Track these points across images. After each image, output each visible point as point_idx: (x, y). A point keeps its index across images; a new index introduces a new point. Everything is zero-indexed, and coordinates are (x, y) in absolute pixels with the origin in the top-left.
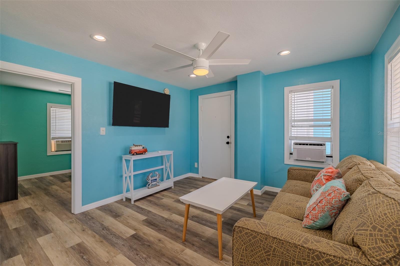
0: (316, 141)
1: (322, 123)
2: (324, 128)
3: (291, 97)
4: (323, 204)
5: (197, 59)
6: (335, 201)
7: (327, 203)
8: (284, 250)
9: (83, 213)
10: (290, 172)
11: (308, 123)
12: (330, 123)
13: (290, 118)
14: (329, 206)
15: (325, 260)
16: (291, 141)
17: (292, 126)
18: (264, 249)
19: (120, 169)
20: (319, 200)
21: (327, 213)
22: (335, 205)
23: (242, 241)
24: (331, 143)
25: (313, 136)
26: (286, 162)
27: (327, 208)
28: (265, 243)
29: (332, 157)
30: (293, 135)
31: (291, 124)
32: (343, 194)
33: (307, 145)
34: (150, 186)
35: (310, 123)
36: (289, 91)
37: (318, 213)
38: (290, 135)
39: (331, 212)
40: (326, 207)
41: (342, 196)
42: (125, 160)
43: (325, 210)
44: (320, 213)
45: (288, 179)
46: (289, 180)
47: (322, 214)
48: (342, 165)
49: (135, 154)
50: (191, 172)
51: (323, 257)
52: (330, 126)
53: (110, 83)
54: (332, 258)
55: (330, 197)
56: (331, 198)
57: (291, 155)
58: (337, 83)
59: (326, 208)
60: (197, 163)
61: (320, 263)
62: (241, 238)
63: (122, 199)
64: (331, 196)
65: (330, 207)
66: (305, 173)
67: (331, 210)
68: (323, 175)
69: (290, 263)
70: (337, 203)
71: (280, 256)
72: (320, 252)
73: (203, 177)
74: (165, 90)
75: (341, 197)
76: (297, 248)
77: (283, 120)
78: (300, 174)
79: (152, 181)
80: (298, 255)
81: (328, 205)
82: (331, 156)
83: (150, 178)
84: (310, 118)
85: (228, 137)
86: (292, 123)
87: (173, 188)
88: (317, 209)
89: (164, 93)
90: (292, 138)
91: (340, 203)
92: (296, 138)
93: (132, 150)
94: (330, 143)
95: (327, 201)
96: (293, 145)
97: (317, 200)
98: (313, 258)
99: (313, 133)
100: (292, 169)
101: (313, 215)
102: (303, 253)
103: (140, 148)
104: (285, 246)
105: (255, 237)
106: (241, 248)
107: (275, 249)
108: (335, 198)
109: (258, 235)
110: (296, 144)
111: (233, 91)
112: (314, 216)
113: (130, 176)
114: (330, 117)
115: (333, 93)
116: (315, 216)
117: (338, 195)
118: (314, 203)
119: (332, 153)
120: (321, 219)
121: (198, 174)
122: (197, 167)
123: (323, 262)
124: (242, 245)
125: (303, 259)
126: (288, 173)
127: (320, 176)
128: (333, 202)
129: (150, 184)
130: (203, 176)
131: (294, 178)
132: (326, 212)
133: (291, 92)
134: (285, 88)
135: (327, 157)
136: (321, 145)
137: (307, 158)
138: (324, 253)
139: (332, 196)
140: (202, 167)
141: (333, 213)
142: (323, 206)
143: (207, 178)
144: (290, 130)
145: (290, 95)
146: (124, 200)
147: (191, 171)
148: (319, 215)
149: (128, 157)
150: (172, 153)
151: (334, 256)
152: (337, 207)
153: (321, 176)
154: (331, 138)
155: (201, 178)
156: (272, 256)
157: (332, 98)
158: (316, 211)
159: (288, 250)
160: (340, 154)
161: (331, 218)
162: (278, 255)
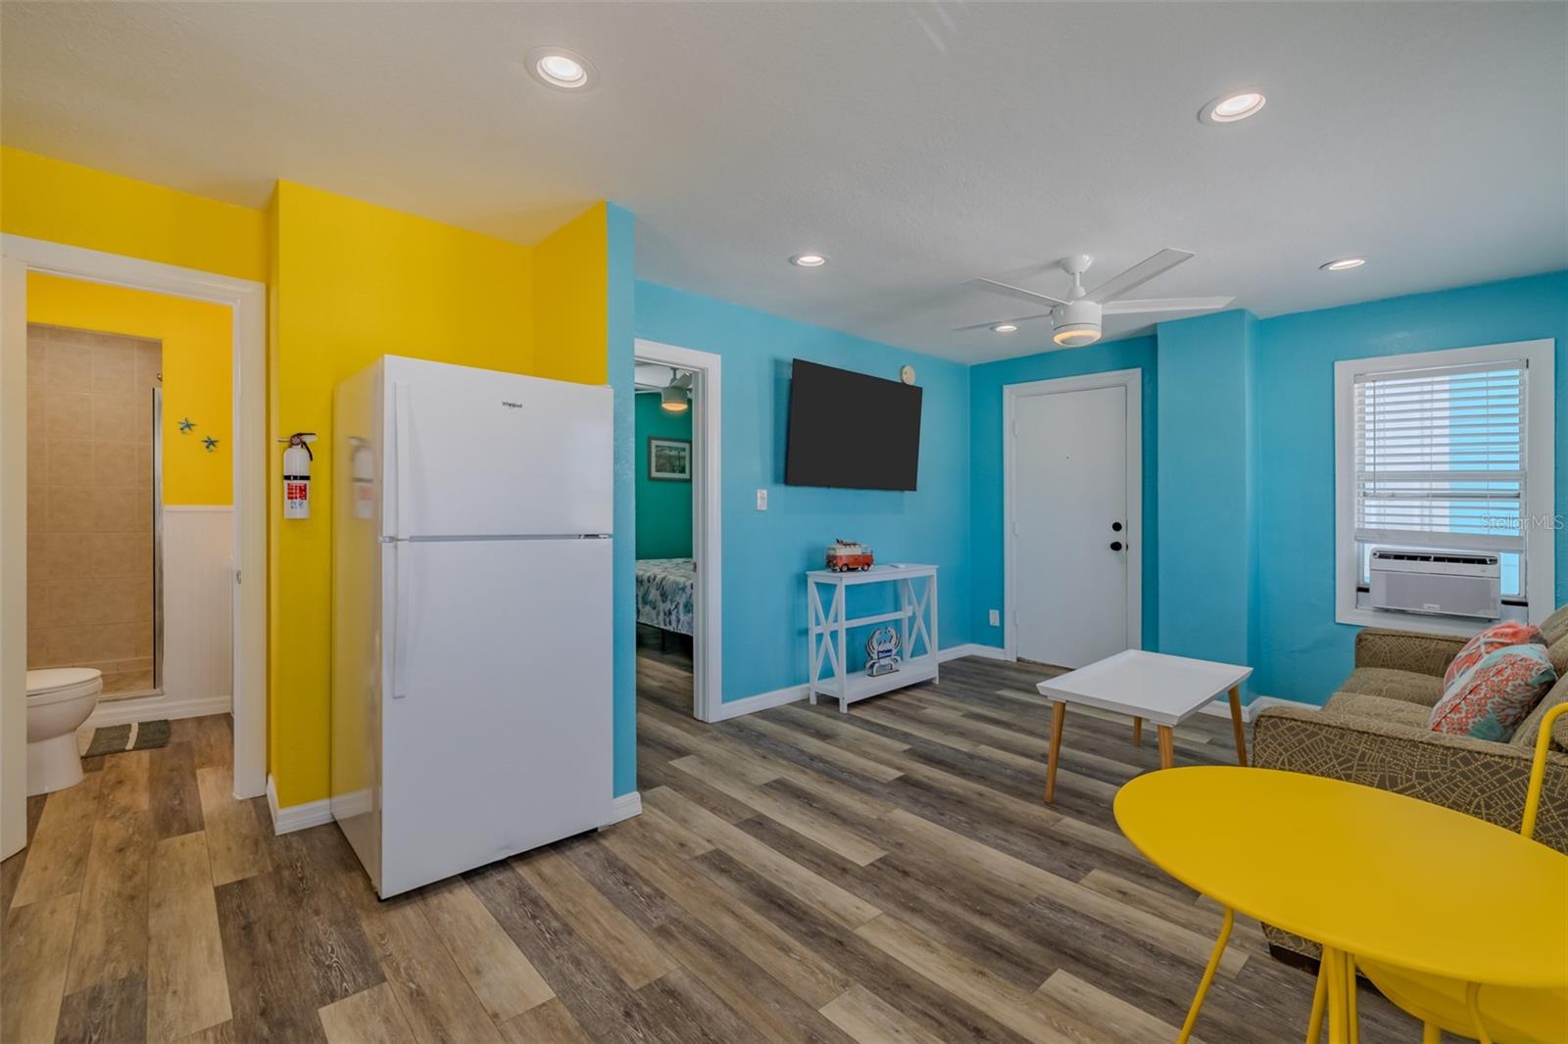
0: (1459, 548)
1: (1483, 485)
2: (1492, 504)
3: (1362, 395)
4: (1482, 695)
5: (1070, 304)
6: (1514, 686)
7: (1493, 691)
8: (1387, 756)
9: (727, 723)
10: (1364, 642)
11: (1426, 485)
12: (1515, 486)
13: (1357, 468)
14: (1497, 699)
15: (1482, 765)
16: (1361, 545)
17: (1365, 495)
18: (1337, 757)
19: (797, 611)
20: (1470, 687)
21: (1493, 716)
22: (1514, 695)
23: (1280, 745)
24: (1523, 555)
25: (1447, 530)
26: (1342, 617)
27: (1493, 703)
28: (1339, 744)
29: (1525, 604)
30: (1367, 526)
31: (1361, 486)
32: (1536, 668)
33: (1426, 558)
34: (875, 669)
35: (1435, 485)
36: (1352, 376)
37: (1466, 717)
38: (1356, 526)
39: (1502, 714)
40: (1490, 701)
41: (1533, 673)
42: (817, 584)
43: (1487, 708)
44: (1473, 717)
45: (1357, 666)
46: (1361, 669)
47: (1479, 718)
48: (1556, 624)
49: (845, 569)
50: (973, 641)
51: (1477, 760)
52: (1518, 497)
53: (778, 364)
54: (1497, 759)
55: (1500, 678)
56: (1502, 681)
57: (1361, 594)
58: (1543, 350)
59: (1489, 705)
60: (997, 612)
61: (1469, 771)
62: (1275, 739)
63: (808, 700)
64: (1502, 675)
65: (1501, 700)
66: (1420, 646)
67: (1503, 710)
68: (1486, 643)
69: (1401, 778)
70: (1519, 690)
71: (1376, 766)
72: (1470, 752)
73: (1019, 660)
74: (905, 370)
75: (1531, 675)
76: (1418, 748)
77: (1331, 472)
78: (1401, 651)
79: (881, 655)
80: (1420, 760)
81: (1494, 697)
82: (1523, 600)
83: (875, 645)
84: (1435, 468)
85: (1117, 527)
86: (1364, 485)
87: (937, 682)
88: (1465, 708)
89: (899, 381)
90: (1364, 536)
91: (1528, 691)
92: (1381, 535)
93: (835, 557)
94: (1517, 555)
95: (1492, 686)
96: (1371, 561)
97: (1464, 688)
98: (1454, 763)
99: (1447, 521)
100: (1371, 634)
101: (1453, 724)
102: (1430, 757)
103: (857, 551)
104: (1389, 745)
105: (1313, 734)
106: (1278, 759)
107: (1363, 755)
108: (1513, 680)
109: (1321, 729)
110: (1383, 556)
111: (1135, 375)
112: (1456, 726)
113: (836, 632)
114: (1516, 467)
115: (1527, 383)
116: (1459, 724)
117: (1522, 672)
118: (1457, 695)
119: (1526, 591)
120: (1475, 732)
121: (1003, 647)
122: (998, 624)
123: (1476, 768)
124: (1281, 754)
125: (1432, 768)
126: (1356, 647)
127: (1476, 646)
128: (1508, 690)
129: (874, 663)
130: (1019, 656)
131: (1380, 662)
132: (1489, 712)
133: (1359, 377)
134: (1336, 363)
135: (1505, 603)
136: (1482, 561)
137: (1426, 606)
138: (1479, 753)
139: (1506, 675)
140: (1017, 625)
141: (1508, 716)
142: (1481, 699)
143: (1035, 663)
144: (1356, 507)
145: (1358, 388)
146: (813, 701)
147: (974, 639)
148: (1470, 721)
149: (826, 576)
150: (934, 572)
151: (1501, 757)
152: (1521, 702)
153: (1479, 647)
154: (1520, 538)
155: (1015, 660)
156: (1357, 770)
157: (1524, 400)
158: (1460, 713)
159: (1395, 753)
160: (1556, 593)
161: (1502, 729)
162: (1371, 766)
